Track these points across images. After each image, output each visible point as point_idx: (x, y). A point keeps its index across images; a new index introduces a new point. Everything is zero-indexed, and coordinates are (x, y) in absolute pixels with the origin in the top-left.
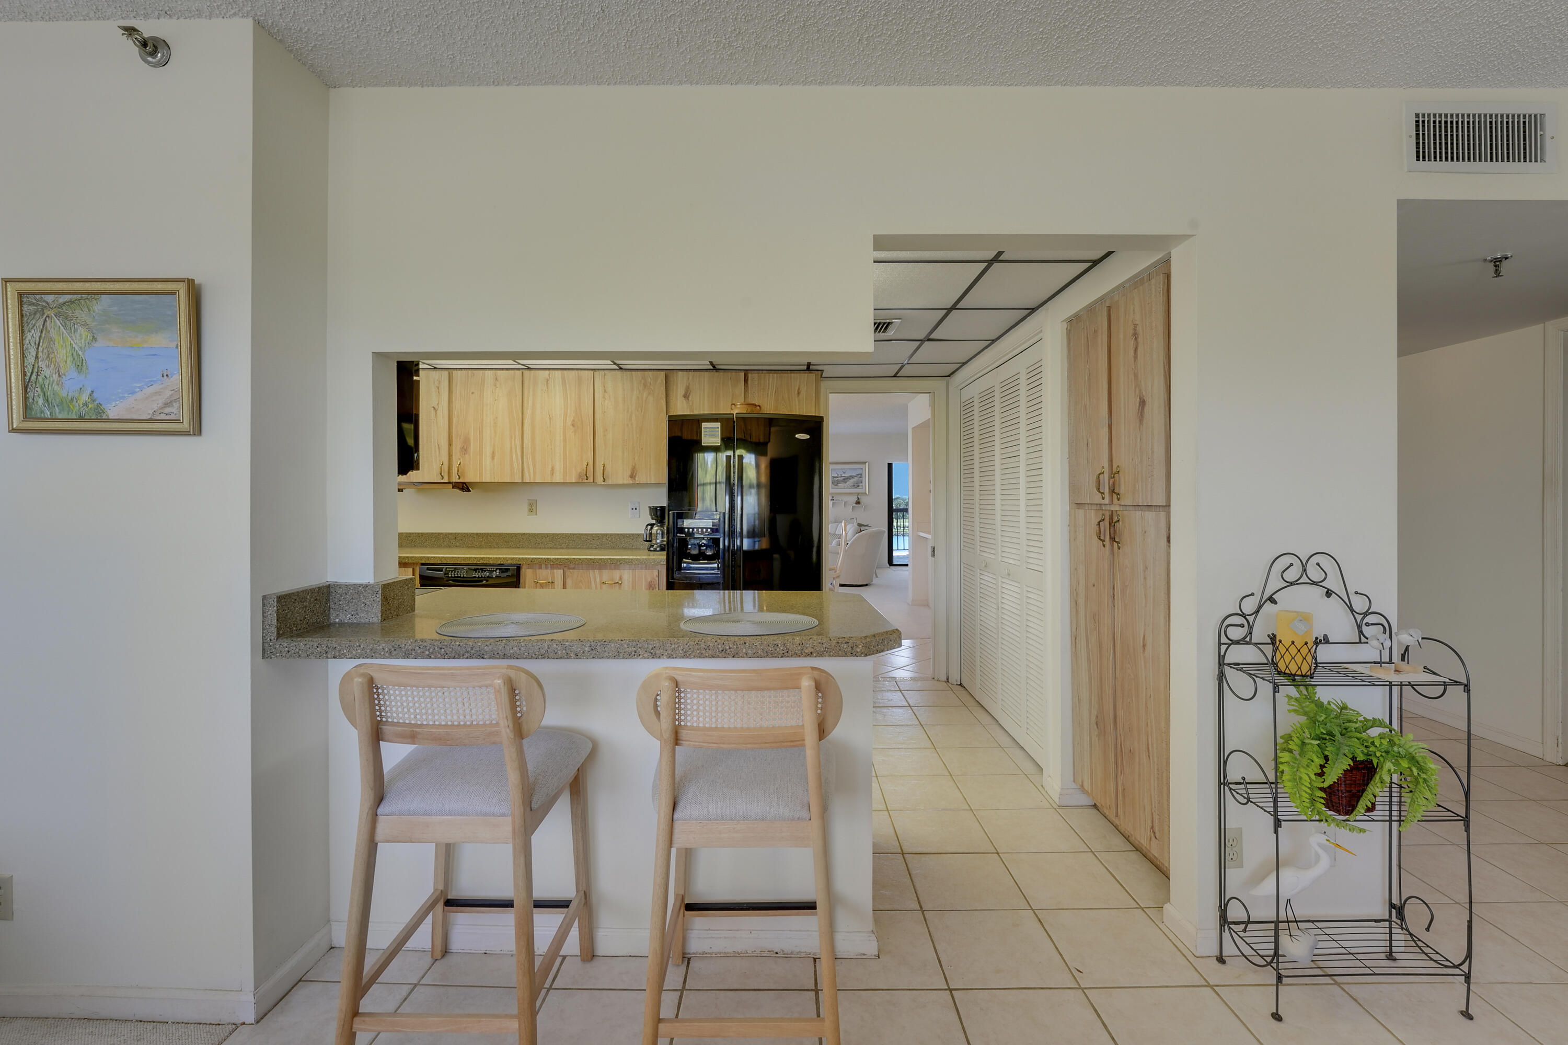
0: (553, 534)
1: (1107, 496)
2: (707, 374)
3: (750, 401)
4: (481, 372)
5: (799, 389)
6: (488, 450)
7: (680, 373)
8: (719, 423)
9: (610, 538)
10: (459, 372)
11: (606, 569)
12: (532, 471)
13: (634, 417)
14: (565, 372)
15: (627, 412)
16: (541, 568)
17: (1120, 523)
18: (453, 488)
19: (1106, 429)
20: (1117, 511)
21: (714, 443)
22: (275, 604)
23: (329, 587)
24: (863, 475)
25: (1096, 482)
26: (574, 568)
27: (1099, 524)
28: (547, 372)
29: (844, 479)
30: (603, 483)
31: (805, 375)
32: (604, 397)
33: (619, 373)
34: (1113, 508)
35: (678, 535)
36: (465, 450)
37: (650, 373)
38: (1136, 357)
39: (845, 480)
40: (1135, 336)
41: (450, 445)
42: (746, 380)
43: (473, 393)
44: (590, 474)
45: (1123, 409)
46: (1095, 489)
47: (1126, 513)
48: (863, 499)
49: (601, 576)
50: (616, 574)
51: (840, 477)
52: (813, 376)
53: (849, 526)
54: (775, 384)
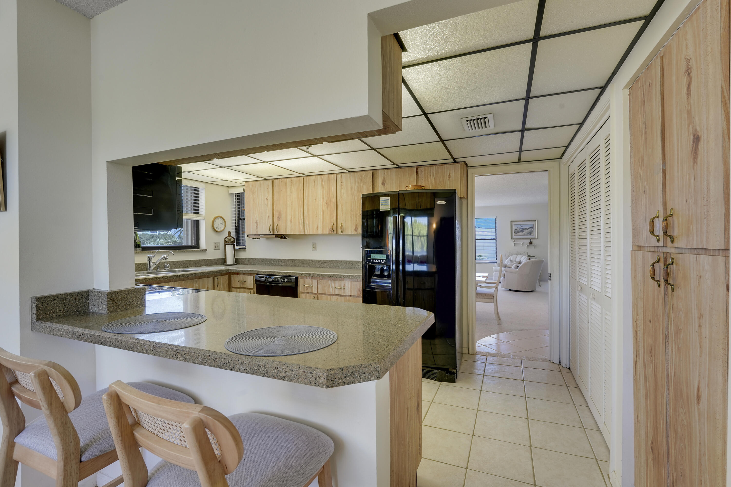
0: (323, 260)
1: (662, 239)
2: (394, 170)
3: (419, 184)
4: (285, 179)
5: (449, 174)
6: (289, 219)
7: (380, 171)
8: (390, 197)
9: (350, 263)
10: (276, 180)
11: (337, 280)
12: (308, 228)
13: (356, 197)
14: (322, 176)
15: (353, 195)
16: (307, 278)
17: (674, 265)
18: (275, 237)
19: (661, 175)
20: (670, 253)
21: (386, 209)
22: (35, 302)
23: (88, 292)
24: (534, 228)
25: (650, 225)
26: (322, 279)
27: (653, 265)
28: (314, 177)
29: (522, 230)
30: (342, 234)
31: (454, 165)
32: (341, 188)
33: (348, 174)
34: (669, 250)
35: (368, 263)
36: (279, 218)
37: (364, 173)
38: (689, 93)
39: (523, 230)
40: (688, 71)
41: (273, 216)
42: (417, 172)
43: (282, 190)
44: (335, 229)
45: (676, 153)
46: (649, 233)
47: (680, 256)
48: (534, 241)
49: (334, 284)
50: (342, 283)
51: (519, 229)
52: (458, 166)
53: (523, 257)
54: (434, 173)
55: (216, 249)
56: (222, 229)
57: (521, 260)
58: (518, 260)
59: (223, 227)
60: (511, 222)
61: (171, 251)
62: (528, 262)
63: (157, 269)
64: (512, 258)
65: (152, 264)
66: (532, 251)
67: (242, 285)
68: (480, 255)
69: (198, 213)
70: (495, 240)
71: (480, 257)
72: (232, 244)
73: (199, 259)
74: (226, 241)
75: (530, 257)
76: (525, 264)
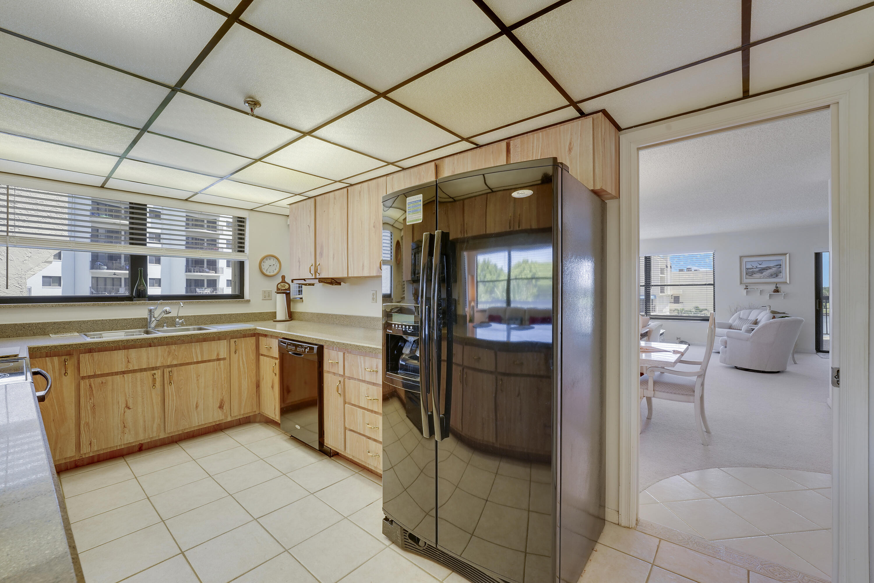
4: (328, 195)
5: (570, 144)
11: (368, 356)
16: (332, 350)
24: (783, 266)
26: (349, 353)
29: (760, 270)
33: (402, 174)
35: (390, 329)
36: (321, 254)
37: (423, 167)
39: (762, 270)
41: (316, 251)
43: (325, 211)
48: (782, 288)
49: (365, 362)
50: (374, 363)
51: (755, 268)
52: (588, 121)
53: (763, 313)
54: (540, 145)
55: (265, 299)
56: (276, 272)
57: (759, 318)
58: (752, 317)
59: (277, 270)
60: (741, 257)
61: (181, 303)
62: (771, 323)
63: (164, 326)
64: (742, 314)
65: (153, 319)
66: (779, 303)
67: (268, 353)
68: (697, 307)
69: (243, 251)
70: (712, 286)
71: (697, 309)
72: (283, 293)
73: (236, 313)
74: (279, 288)
75: (774, 314)
76: (765, 326)
